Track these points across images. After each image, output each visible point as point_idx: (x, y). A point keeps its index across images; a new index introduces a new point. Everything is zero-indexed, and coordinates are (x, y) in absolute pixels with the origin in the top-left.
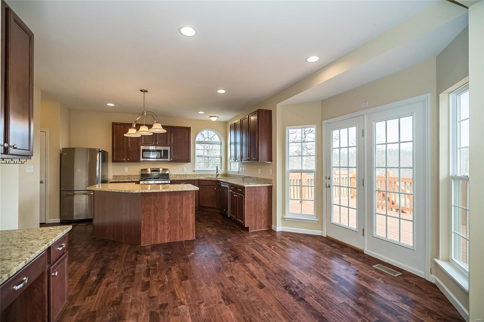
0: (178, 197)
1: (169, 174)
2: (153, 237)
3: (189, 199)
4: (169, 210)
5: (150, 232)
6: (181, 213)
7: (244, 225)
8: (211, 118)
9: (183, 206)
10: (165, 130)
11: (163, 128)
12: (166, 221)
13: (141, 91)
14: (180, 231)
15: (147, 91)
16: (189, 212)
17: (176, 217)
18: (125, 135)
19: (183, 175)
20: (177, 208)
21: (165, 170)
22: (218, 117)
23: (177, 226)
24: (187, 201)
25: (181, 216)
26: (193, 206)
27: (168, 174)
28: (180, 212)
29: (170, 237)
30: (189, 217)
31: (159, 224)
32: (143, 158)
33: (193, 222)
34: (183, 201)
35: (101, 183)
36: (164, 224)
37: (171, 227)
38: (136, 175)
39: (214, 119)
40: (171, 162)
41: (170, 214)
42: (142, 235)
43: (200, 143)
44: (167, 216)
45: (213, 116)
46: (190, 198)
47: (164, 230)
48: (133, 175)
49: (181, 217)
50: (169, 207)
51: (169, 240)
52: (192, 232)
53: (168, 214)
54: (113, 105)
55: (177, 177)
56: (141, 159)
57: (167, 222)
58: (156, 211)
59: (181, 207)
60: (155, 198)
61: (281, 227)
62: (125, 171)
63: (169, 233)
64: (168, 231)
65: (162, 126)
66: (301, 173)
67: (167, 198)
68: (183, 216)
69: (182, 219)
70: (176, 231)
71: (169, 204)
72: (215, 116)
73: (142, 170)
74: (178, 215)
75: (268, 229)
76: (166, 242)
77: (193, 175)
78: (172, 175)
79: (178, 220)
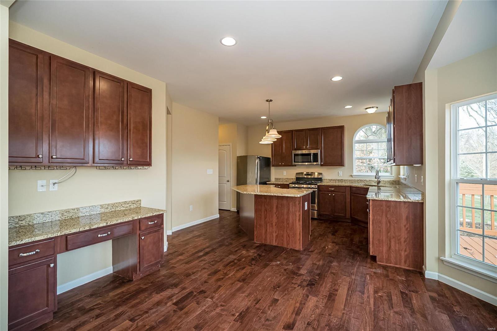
0: (285, 202)
1: (323, 178)
2: (264, 236)
3: (295, 205)
4: (276, 214)
5: (261, 231)
6: (288, 219)
7: (369, 252)
8: (367, 110)
9: (290, 213)
10: (280, 135)
11: (278, 133)
12: (274, 224)
13: (267, 101)
14: (287, 238)
15: (271, 101)
16: (296, 220)
17: (284, 223)
18: (260, 143)
19: (339, 180)
20: (284, 214)
21: (320, 174)
22: (377, 108)
23: (284, 231)
24: (294, 207)
25: (288, 222)
26: (299, 213)
27: (321, 178)
28: (287, 217)
29: (278, 241)
30: (296, 226)
31: (268, 225)
32: (294, 162)
33: (299, 233)
34: (290, 207)
35: (259, 184)
36: (272, 226)
37: (278, 231)
38: (292, 179)
39: (371, 111)
40: (322, 165)
41: (278, 218)
42: (255, 233)
43: (360, 142)
44: (275, 220)
45: (370, 108)
46: (297, 205)
47: (272, 232)
48: (290, 178)
49: (288, 224)
50: (277, 211)
51: (276, 243)
52: (298, 242)
53: (276, 218)
54: (266, 117)
55: (332, 182)
56: (293, 163)
57: (275, 226)
58: (266, 212)
59: (288, 213)
60: (265, 200)
61: (437, 274)
62: (284, 175)
63: (277, 236)
64: (276, 234)
65: (278, 132)
66: (483, 185)
67: (275, 202)
68: (290, 222)
69: (289, 225)
70: (283, 236)
71: (277, 207)
72: (373, 107)
73: (297, 174)
74: (285, 220)
75: (415, 269)
76: (274, 245)
77: (350, 180)
78: (326, 179)
79: (285, 226)
